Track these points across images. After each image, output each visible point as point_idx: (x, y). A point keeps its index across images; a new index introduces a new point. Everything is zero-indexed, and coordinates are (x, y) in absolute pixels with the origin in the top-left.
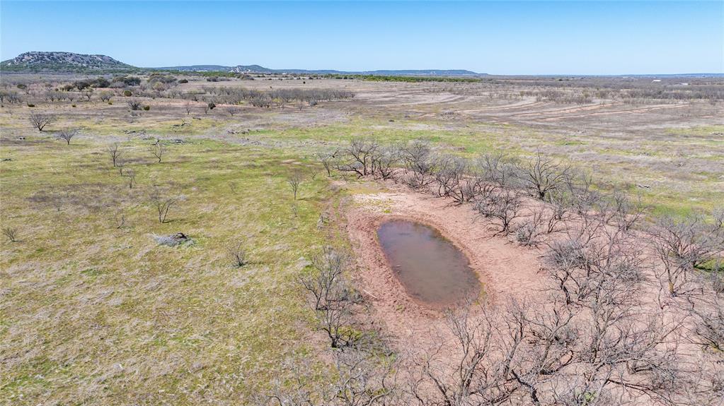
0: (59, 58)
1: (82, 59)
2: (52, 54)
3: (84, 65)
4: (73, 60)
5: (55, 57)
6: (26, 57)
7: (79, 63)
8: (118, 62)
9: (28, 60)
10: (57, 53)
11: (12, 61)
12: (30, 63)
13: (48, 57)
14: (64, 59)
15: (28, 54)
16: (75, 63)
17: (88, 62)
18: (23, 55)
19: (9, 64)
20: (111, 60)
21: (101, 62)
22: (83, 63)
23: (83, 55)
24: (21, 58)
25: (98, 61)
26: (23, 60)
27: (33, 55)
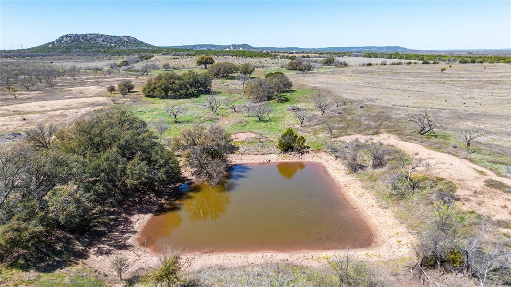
0: (91, 39)
1: (111, 39)
2: (86, 35)
3: (113, 45)
4: (104, 41)
5: (88, 38)
6: (65, 39)
7: (108, 43)
8: (141, 42)
9: (66, 42)
10: (91, 35)
11: (53, 43)
12: (67, 44)
13: (83, 38)
14: (96, 40)
15: (67, 36)
16: (105, 43)
17: (116, 42)
18: (63, 37)
19: (50, 46)
20: (136, 40)
21: (127, 42)
22: (112, 43)
23: (112, 36)
24: (60, 40)
25: (125, 41)
26: (62, 41)
27: (70, 37)
